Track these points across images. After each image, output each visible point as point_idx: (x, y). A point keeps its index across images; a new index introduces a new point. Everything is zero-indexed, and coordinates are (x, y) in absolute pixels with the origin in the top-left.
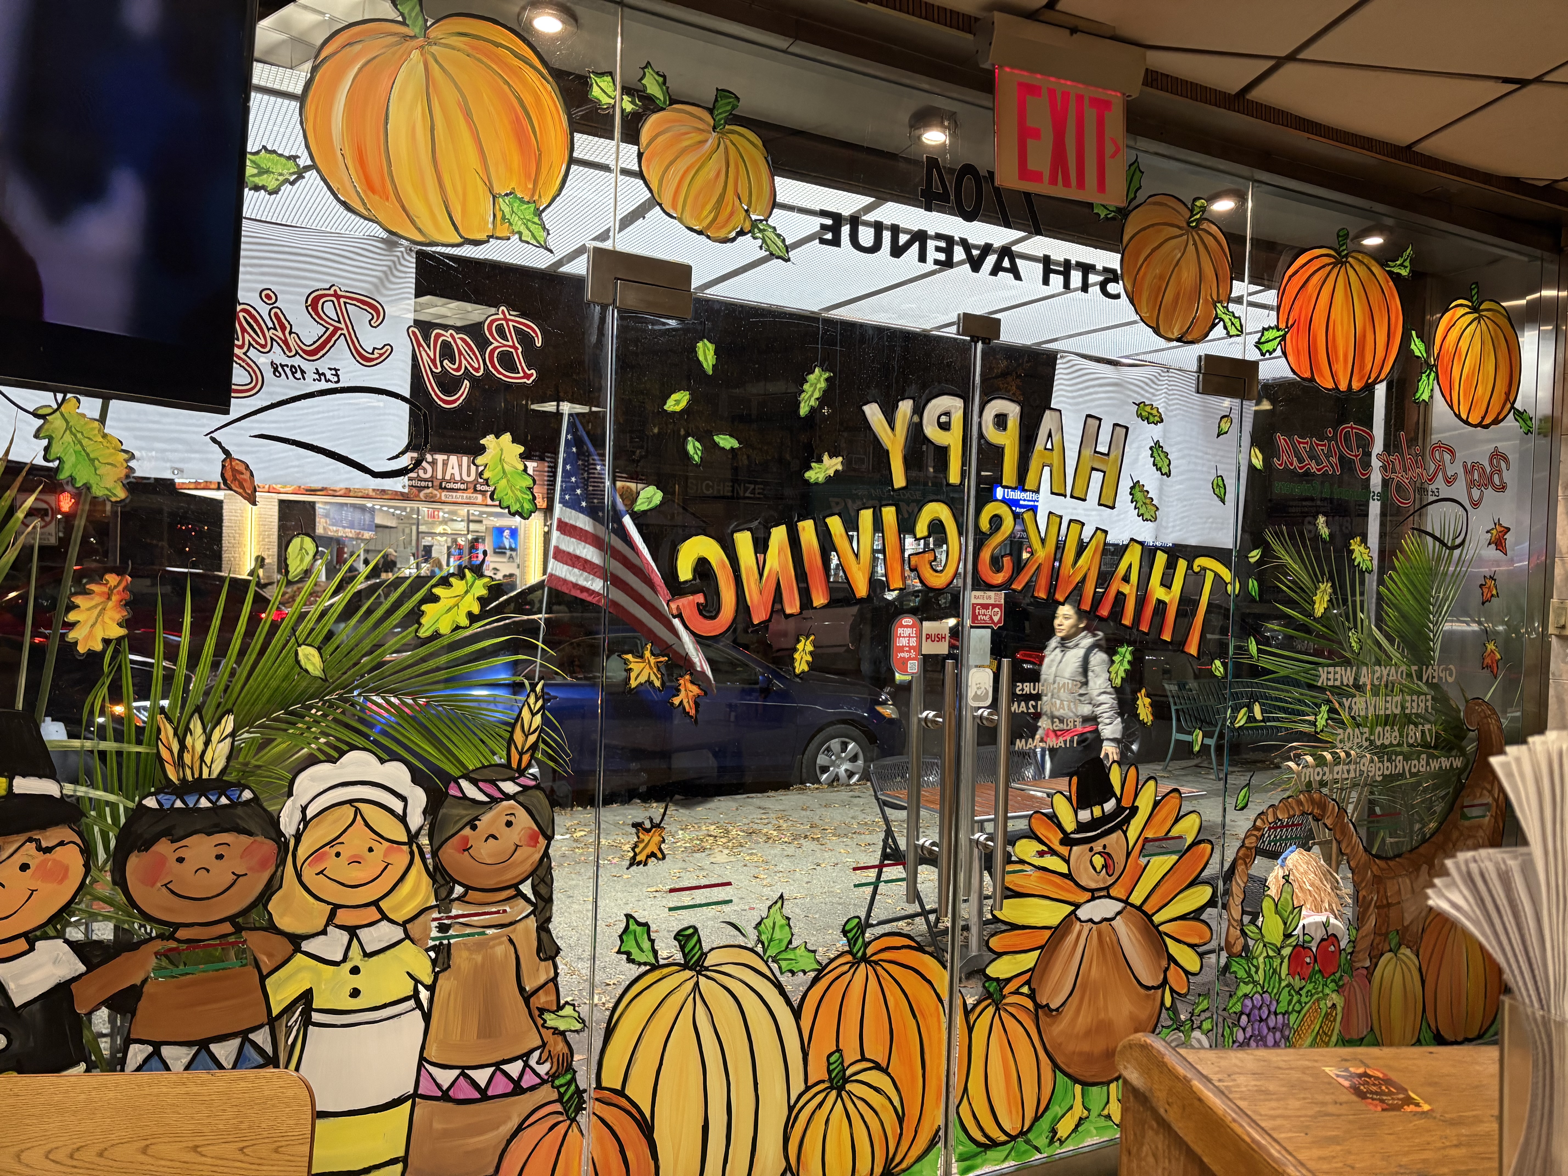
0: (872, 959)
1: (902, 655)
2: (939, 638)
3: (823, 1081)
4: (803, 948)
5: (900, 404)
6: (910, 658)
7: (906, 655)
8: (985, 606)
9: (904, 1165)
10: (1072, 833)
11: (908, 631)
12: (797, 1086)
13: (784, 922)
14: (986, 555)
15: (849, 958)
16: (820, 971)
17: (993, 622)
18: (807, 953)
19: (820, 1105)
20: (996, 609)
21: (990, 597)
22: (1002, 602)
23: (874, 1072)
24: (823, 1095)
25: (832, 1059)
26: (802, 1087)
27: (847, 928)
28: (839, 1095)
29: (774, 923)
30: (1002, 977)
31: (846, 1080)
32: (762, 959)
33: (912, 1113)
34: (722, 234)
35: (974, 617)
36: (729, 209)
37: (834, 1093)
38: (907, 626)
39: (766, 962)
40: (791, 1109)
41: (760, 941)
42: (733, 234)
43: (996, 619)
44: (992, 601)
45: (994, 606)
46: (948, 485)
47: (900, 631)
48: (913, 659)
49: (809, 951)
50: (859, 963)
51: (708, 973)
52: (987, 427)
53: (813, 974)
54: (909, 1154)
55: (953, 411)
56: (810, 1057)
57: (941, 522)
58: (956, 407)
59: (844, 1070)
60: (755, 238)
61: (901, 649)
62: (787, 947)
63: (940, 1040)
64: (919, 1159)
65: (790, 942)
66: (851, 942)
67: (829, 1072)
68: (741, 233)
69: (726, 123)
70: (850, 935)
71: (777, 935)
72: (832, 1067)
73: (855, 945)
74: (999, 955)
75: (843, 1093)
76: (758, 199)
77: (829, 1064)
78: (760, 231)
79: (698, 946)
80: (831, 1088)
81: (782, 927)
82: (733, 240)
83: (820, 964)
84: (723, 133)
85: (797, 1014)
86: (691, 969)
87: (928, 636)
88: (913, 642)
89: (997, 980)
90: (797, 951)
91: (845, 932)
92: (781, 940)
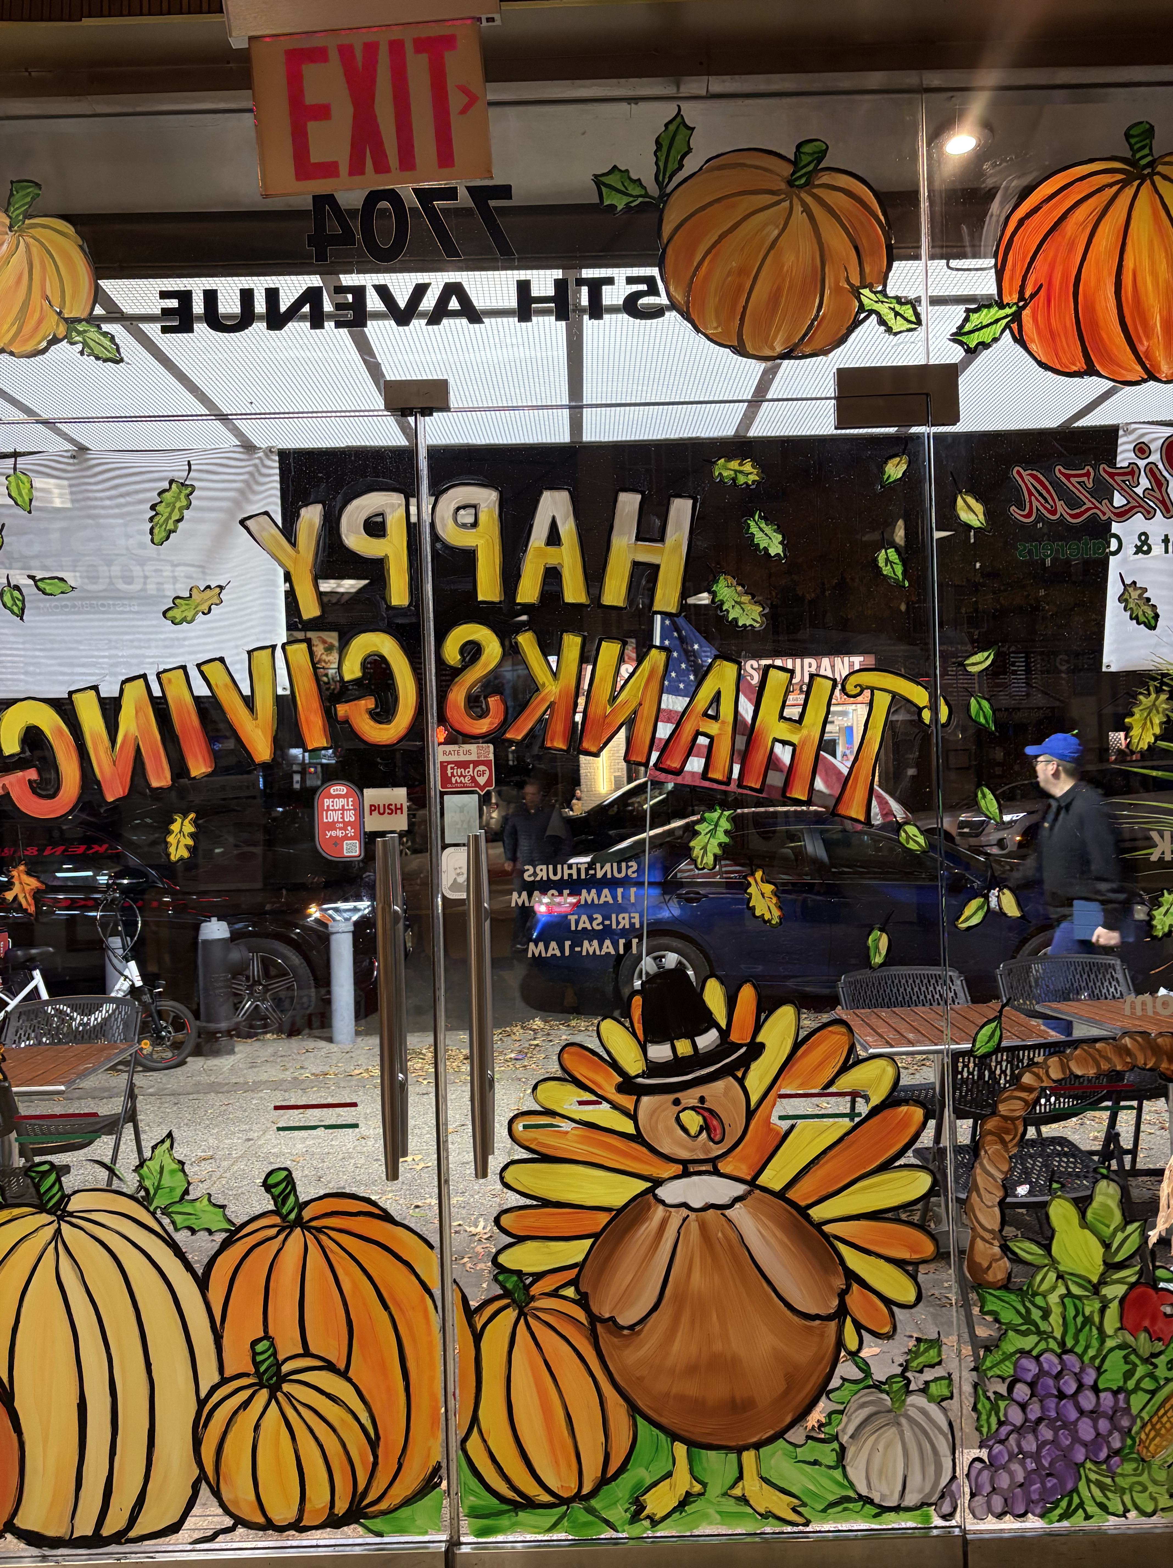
0: (314, 1224)
1: (333, 833)
2: (392, 809)
3: (247, 1375)
4: (205, 1201)
5: (303, 511)
6: (346, 838)
7: (340, 833)
8: (464, 765)
9: (383, 1506)
10: (638, 1076)
11: (341, 802)
12: (209, 1376)
13: (176, 1166)
14: (458, 695)
15: (277, 1220)
16: (233, 1233)
17: (477, 784)
18: (211, 1208)
19: (245, 1404)
20: (482, 768)
21: (469, 752)
22: (491, 757)
23: (324, 1373)
24: (249, 1392)
25: (259, 1348)
26: (216, 1378)
27: (271, 1181)
28: (272, 1396)
29: (162, 1168)
30: (526, 1270)
31: (284, 1378)
32: (148, 1210)
33: (393, 1437)
34: (29, 347)
35: (446, 780)
36: (37, 316)
37: (264, 1394)
38: (339, 796)
39: (153, 1214)
40: (201, 1403)
41: (141, 1187)
42: (44, 344)
43: (482, 780)
44: (473, 757)
45: (476, 763)
46: (390, 608)
47: (327, 802)
48: (351, 838)
49: (215, 1205)
50: (292, 1227)
51: (74, 1220)
52: (444, 526)
53: (220, 1237)
54: (392, 1492)
55: (388, 511)
56: (225, 1342)
57: (383, 658)
58: (392, 505)
59: (279, 1365)
60: (72, 344)
61: (332, 826)
62: (182, 1198)
63: (430, 1344)
64: (408, 1502)
65: (186, 1192)
66: (280, 1200)
67: (256, 1364)
68: (55, 341)
69: (25, 217)
70: (276, 1191)
71: (166, 1181)
72: (259, 1358)
73: (284, 1203)
74: (520, 1239)
75: (279, 1394)
76: (73, 297)
77: (255, 1354)
78: (79, 333)
79: (57, 1187)
80: (262, 1386)
81: (172, 1172)
82: (44, 351)
83: (233, 1224)
84: (21, 230)
85: (203, 1283)
86: (49, 1212)
87: (373, 808)
88: (350, 816)
89: (519, 1273)
90: (197, 1204)
91: (267, 1186)
92: (172, 1189)
